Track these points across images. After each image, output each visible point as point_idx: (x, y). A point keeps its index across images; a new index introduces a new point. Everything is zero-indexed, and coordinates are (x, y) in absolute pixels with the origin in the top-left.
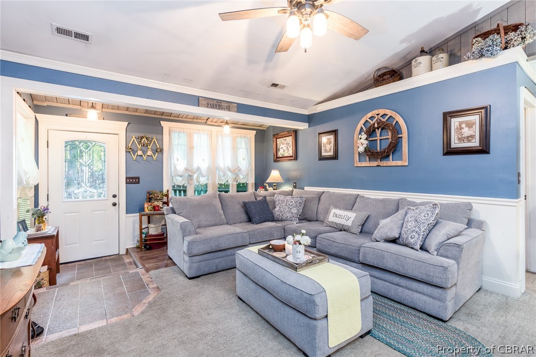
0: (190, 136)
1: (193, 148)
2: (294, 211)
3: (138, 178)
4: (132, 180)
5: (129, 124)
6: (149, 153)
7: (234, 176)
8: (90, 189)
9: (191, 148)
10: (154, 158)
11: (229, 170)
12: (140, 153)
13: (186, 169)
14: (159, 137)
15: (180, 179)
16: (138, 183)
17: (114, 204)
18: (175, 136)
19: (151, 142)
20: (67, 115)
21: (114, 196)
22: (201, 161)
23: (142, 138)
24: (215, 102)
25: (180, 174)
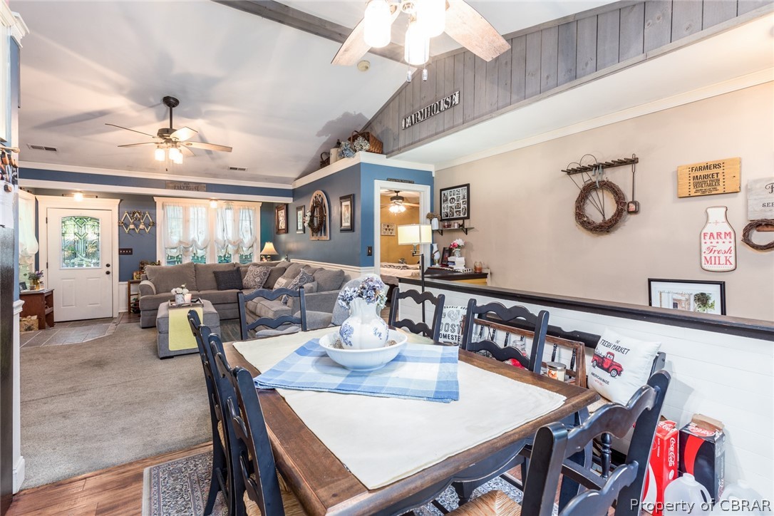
0: (186, 209)
1: (188, 221)
2: (258, 280)
3: (131, 250)
4: (124, 252)
5: (121, 200)
6: (142, 226)
7: (235, 249)
8: (86, 259)
9: (186, 221)
10: (147, 231)
11: (230, 242)
12: (132, 226)
13: (180, 242)
14: (153, 211)
15: (175, 250)
16: (131, 254)
17: (108, 273)
18: (170, 210)
19: (143, 217)
20: (63, 195)
21: (108, 266)
22: (198, 234)
23: (134, 213)
24: (182, 184)
25: (175, 246)
